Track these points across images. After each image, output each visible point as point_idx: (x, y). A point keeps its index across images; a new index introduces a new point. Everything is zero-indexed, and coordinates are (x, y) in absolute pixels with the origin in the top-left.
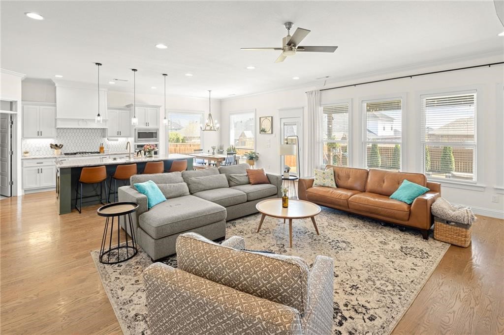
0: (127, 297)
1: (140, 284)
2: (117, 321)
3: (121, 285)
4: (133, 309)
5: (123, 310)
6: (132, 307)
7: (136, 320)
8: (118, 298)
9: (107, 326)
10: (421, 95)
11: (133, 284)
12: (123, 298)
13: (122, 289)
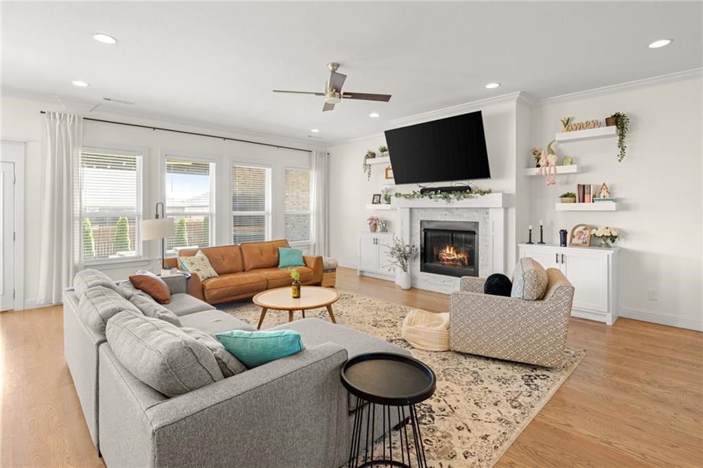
0: (497, 426)
1: (464, 423)
2: (533, 420)
3: (478, 444)
4: (509, 413)
5: (518, 420)
6: (507, 415)
7: (520, 405)
8: (504, 433)
9: (546, 425)
10: (234, 161)
11: (469, 430)
12: (499, 428)
13: (485, 437)
